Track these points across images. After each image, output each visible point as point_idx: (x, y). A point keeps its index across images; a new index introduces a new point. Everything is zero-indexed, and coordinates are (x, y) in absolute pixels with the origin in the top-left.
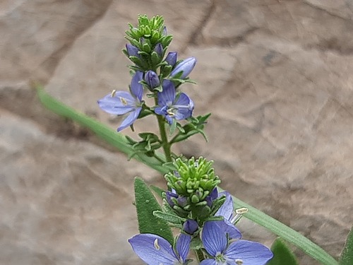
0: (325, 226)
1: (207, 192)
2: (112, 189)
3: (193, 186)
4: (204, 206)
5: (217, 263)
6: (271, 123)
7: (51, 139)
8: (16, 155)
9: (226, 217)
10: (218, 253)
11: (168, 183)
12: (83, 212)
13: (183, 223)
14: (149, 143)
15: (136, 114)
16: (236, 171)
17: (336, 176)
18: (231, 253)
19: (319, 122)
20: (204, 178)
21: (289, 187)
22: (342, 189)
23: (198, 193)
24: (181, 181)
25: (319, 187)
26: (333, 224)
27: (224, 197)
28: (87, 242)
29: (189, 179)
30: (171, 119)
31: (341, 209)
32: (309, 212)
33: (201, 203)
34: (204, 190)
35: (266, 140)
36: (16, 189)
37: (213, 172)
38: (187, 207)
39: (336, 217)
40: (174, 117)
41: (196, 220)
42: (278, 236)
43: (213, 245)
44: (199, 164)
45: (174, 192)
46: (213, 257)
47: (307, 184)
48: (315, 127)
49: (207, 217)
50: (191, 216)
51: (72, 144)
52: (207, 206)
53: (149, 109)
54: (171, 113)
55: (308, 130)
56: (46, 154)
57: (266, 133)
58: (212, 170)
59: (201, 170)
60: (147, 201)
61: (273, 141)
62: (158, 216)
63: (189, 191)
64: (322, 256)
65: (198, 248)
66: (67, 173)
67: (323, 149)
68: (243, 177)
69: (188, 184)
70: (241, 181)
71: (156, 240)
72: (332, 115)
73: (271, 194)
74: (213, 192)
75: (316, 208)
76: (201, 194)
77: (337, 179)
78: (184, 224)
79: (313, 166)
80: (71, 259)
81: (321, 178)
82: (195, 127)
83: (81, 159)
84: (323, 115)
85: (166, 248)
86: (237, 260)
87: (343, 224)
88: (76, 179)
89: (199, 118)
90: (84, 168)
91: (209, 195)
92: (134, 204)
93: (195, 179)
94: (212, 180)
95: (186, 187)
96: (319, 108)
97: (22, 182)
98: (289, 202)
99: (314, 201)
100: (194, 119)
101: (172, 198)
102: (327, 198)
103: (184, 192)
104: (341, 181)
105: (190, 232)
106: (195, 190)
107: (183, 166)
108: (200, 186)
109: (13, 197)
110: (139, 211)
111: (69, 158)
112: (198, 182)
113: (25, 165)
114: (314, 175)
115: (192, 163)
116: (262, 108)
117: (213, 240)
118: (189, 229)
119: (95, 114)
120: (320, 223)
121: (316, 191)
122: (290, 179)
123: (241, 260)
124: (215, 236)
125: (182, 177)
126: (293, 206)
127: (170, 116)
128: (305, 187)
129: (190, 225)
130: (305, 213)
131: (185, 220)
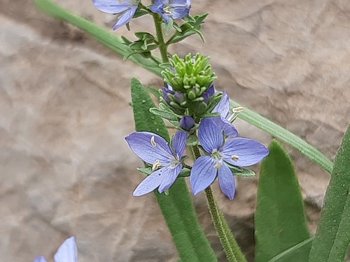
0: (321, 130)
1: (204, 88)
2: (109, 93)
3: (189, 82)
4: (200, 101)
5: (213, 160)
6: (269, 27)
7: (46, 43)
8: (11, 59)
9: (223, 115)
10: (215, 150)
11: (165, 80)
12: (79, 115)
13: (179, 119)
14: (145, 43)
15: (132, 12)
16: (233, 75)
17: (333, 80)
18: (227, 150)
19: (317, 25)
20: (201, 74)
21: (286, 91)
22: (338, 93)
23: (195, 89)
24: (178, 77)
25: (316, 91)
26: (328, 127)
27: (221, 94)
28: (84, 145)
29: (186, 74)
30: (167, 18)
31: (337, 113)
32: (304, 115)
33: (198, 99)
34: (201, 86)
35: (263, 44)
36: (11, 92)
37: (210, 68)
38: (184, 103)
39: (333, 120)
40: (171, 17)
41: (192, 117)
42: (273, 137)
43: (209, 142)
44: (196, 60)
45: (170, 88)
46: (209, 154)
47: (304, 88)
48: (314, 31)
49: (204, 113)
50: (187, 113)
51: (68, 47)
52: (203, 103)
53: (145, 8)
54: (167, 11)
55: (306, 34)
56: (41, 59)
57: (263, 37)
58: (209, 67)
59: (198, 65)
60: (144, 101)
61: (270, 45)
62: (154, 113)
63: (186, 87)
64: (317, 156)
65: (194, 143)
66: (63, 77)
67: (320, 53)
68: (240, 81)
69: (185, 80)
70: (238, 85)
71: (153, 137)
72: (330, 19)
73: (267, 98)
74: (210, 89)
75: (312, 112)
76: (198, 90)
77: (334, 83)
78: (181, 121)
79: (310, 70)
80: (68, 162)
81: (318, 83)
82: (193, 27)
83: (77, 63)
84: (322, 18)
85: (163, 145)
86: (232, 157)
87: (338, 128)
88: (72, 83)
89: (196, 18)
90: (79, 72)
91: (205, 91)
92: (130, 105)
93: (192, 75)
94: (209, 76)
95: (183, 83)
96: (318, 11)
97: (18, 85)
98: (286, 106)
99: (310, 105)
100: (191, 19)
101: (168, 94)
102: (323, 102)
103: (180, 88)
104: (339, 84)
105: (187, 128)
106: (192, 86)
107: (179, 62)
108: (197, 82)
109: (10, 101)
110: (135, 111)
111: (65, 62)
112: (195, 78)
113: (21, 68)
114: (311, 79)
115: (188, 59)
116: (259, 12)
117: (210, 137)
118: (186, 126)
119: (90, 18)
120: (316, 127)
121: (312, 96)
122: (287, 82)
123: (237, 157)
124: (212, 132)
125: (178, 72)
126: (289, 110)
127: (167, 15)
128: (301, 91)
129: (187, 121)
130: (302, 116)
131: (181, 117)
